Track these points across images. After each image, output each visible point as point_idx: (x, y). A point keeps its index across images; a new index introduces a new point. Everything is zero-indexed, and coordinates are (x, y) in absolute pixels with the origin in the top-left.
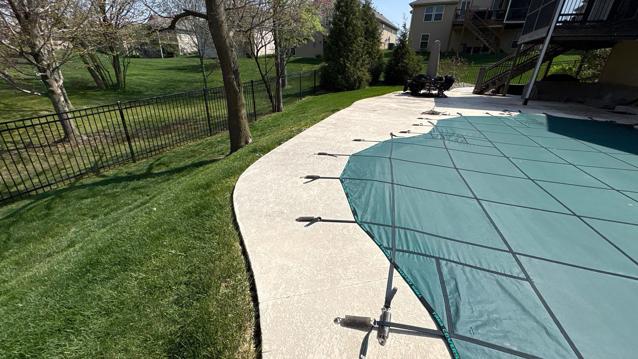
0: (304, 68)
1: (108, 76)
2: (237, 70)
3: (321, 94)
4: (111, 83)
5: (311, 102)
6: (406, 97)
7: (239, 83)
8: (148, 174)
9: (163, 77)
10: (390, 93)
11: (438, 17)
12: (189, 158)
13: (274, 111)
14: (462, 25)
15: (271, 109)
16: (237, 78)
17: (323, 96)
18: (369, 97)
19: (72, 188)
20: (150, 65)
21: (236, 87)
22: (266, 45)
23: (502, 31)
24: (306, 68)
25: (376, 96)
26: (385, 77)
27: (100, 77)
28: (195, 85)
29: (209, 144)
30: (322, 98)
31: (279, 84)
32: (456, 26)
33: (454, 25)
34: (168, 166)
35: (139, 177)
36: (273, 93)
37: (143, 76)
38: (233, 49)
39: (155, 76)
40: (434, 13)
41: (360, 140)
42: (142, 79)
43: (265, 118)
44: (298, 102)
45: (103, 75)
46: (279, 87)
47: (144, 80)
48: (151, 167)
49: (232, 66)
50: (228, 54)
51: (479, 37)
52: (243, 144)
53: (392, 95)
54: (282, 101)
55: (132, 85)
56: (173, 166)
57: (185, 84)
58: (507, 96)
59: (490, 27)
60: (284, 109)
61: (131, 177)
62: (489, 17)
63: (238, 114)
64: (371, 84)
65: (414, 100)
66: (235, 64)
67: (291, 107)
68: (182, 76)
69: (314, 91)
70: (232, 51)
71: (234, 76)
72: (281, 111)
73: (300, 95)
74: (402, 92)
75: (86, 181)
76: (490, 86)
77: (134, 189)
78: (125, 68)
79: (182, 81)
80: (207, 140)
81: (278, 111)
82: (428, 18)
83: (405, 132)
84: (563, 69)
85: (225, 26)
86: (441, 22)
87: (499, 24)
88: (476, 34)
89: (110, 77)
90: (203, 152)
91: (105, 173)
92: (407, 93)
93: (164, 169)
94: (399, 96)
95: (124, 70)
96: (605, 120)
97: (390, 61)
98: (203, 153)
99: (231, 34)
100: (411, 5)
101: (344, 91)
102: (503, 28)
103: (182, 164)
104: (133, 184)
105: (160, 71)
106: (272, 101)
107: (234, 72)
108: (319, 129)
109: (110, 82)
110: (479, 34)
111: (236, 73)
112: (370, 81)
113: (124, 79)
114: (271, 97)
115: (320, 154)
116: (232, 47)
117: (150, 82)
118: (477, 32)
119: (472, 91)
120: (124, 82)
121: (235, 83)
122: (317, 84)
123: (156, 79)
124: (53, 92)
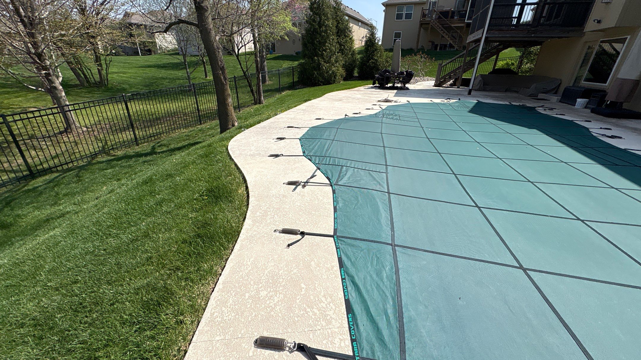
0: (284, 65)
1: (90, 74)
2: (223, 67)
3: (299, 89)
4: (93, 81)
5: (289, 96)
6: (374, 90)
7: (225, 77)
8: (153, 152)
9: (144, 75)
10: (360, 86)
11: (408, 16)
12: (184, 140)
13: (255, 104)
14: (429, 24)
15: (253, 102)
16: (223, 73)
17: (301, 90)
18: (340, 90)
19: (90, 164)
20: (128, 63)
21: (223, 80)
22: (245, 45)
23: (464, 30)
24: (286, 64)
25: (346, 89)
26: (358, 73)
27: (82, 75)
28: (178, 82)
29: (200, 130)
30: (299, 92)
31: (259, 79)
32: (423, 24)
33: (421, 24)
34: (168, 147)
35: (146, 155)
36: (254, 88)
37: (123, 74)
38: (220, 51)
39: (135, 73)
40: (404, 13)
41: (320, 119)
42: (124, 77)
43: (248, 109)
44: (278, 96)
45: (86, 73)
46: (259, 82)
47: (126, 77)
48: (153, 148)
49: (220, 63)
50: (215, 55)
51: (444, 35)
52: (230, 126)
53: (362, 88)
54: (262, 94)
55: (114, 82)
56: (172, 146)
57: (167, 81)
58: (461, 88)
59: (453, 25)
60: (265, 102)
61: (139, 155)
62: (452, 17)
63: (225, 102)
64: (345, 79)
65: (379, 92)
66: (222, 62)
67: (271, 100)
68: (163, 73)
69: (292, 86)
70: (219, 52)
71: (221, 72)
72: (262, 103)
73: (280, 90)
74: (372, 86)
75: (100, 159)
76: (446, 80)
77: (145, 162)
78: (107, 66)
79: (164, 78)
80: (197, 128)
81: (260, 103)
82: (399, 17)
83: (357, 114)
84: (507, 64)
85: (213, 33)
86: (411, 21)
87: (461, 23)
88: (441, 32)
89: (92, 75)
90: (197, 137)
91: (116, 154)
92: (376, 86)
93: (165, 149)
94: (368, 89)
95: (106, 69)
96: (518, 104)
97: (362, 58)
98: (195, 137)
99: (217, 38)
100: (383, 4)
101: (321, 85)
102: (465, 27)
103: (180, 145)
104: (142, 159)
105: (140, 69)
106: (253, 95)
107: (221, 69)
108: (291, 113)
109: (92, 79)
110: (444, 32)
111: (223, 69)
112: (345, 76)
113: (107, 76)
114: (252, 91)
115: (288, 127)
116: (218, 48)
117: (132, 80)
118: (442, 30)
119: (433, 85)
120: (107, 79)
121: (222, 78)
122: (296, 79)
123: (138, 77)
124: (55, 88)
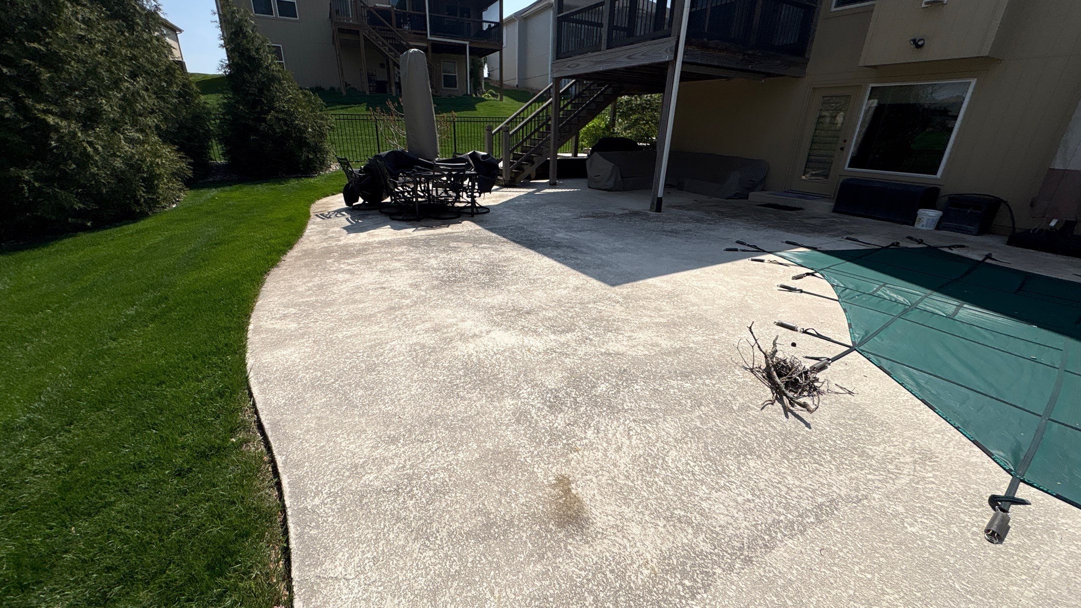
11: (287, 9)
14: (358, 33)
32: (342, 34)
33: (339, 31)
82: (262, 7)
